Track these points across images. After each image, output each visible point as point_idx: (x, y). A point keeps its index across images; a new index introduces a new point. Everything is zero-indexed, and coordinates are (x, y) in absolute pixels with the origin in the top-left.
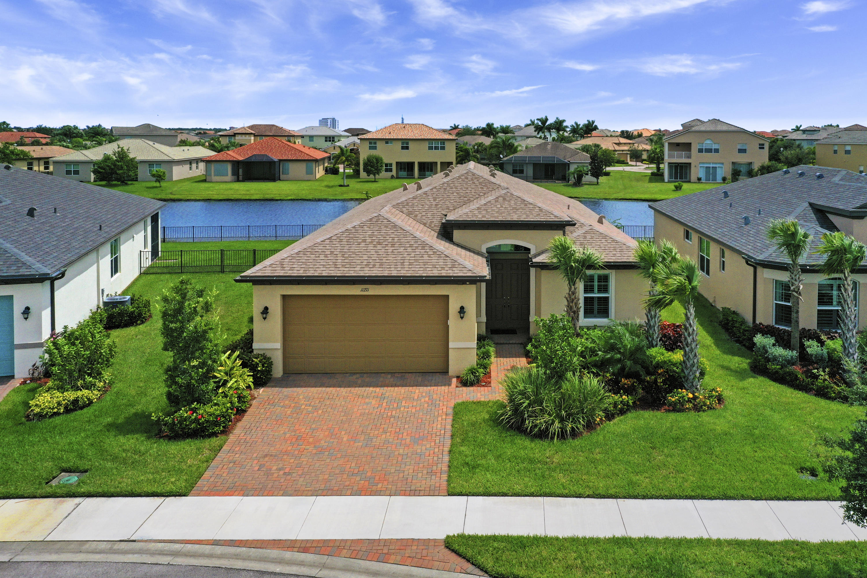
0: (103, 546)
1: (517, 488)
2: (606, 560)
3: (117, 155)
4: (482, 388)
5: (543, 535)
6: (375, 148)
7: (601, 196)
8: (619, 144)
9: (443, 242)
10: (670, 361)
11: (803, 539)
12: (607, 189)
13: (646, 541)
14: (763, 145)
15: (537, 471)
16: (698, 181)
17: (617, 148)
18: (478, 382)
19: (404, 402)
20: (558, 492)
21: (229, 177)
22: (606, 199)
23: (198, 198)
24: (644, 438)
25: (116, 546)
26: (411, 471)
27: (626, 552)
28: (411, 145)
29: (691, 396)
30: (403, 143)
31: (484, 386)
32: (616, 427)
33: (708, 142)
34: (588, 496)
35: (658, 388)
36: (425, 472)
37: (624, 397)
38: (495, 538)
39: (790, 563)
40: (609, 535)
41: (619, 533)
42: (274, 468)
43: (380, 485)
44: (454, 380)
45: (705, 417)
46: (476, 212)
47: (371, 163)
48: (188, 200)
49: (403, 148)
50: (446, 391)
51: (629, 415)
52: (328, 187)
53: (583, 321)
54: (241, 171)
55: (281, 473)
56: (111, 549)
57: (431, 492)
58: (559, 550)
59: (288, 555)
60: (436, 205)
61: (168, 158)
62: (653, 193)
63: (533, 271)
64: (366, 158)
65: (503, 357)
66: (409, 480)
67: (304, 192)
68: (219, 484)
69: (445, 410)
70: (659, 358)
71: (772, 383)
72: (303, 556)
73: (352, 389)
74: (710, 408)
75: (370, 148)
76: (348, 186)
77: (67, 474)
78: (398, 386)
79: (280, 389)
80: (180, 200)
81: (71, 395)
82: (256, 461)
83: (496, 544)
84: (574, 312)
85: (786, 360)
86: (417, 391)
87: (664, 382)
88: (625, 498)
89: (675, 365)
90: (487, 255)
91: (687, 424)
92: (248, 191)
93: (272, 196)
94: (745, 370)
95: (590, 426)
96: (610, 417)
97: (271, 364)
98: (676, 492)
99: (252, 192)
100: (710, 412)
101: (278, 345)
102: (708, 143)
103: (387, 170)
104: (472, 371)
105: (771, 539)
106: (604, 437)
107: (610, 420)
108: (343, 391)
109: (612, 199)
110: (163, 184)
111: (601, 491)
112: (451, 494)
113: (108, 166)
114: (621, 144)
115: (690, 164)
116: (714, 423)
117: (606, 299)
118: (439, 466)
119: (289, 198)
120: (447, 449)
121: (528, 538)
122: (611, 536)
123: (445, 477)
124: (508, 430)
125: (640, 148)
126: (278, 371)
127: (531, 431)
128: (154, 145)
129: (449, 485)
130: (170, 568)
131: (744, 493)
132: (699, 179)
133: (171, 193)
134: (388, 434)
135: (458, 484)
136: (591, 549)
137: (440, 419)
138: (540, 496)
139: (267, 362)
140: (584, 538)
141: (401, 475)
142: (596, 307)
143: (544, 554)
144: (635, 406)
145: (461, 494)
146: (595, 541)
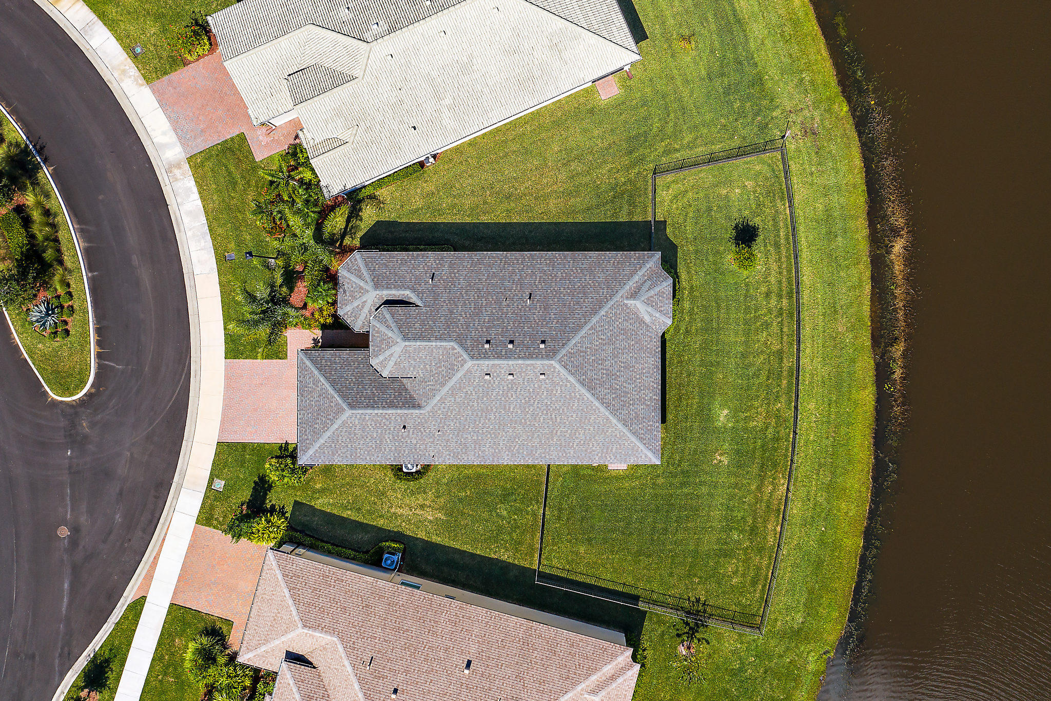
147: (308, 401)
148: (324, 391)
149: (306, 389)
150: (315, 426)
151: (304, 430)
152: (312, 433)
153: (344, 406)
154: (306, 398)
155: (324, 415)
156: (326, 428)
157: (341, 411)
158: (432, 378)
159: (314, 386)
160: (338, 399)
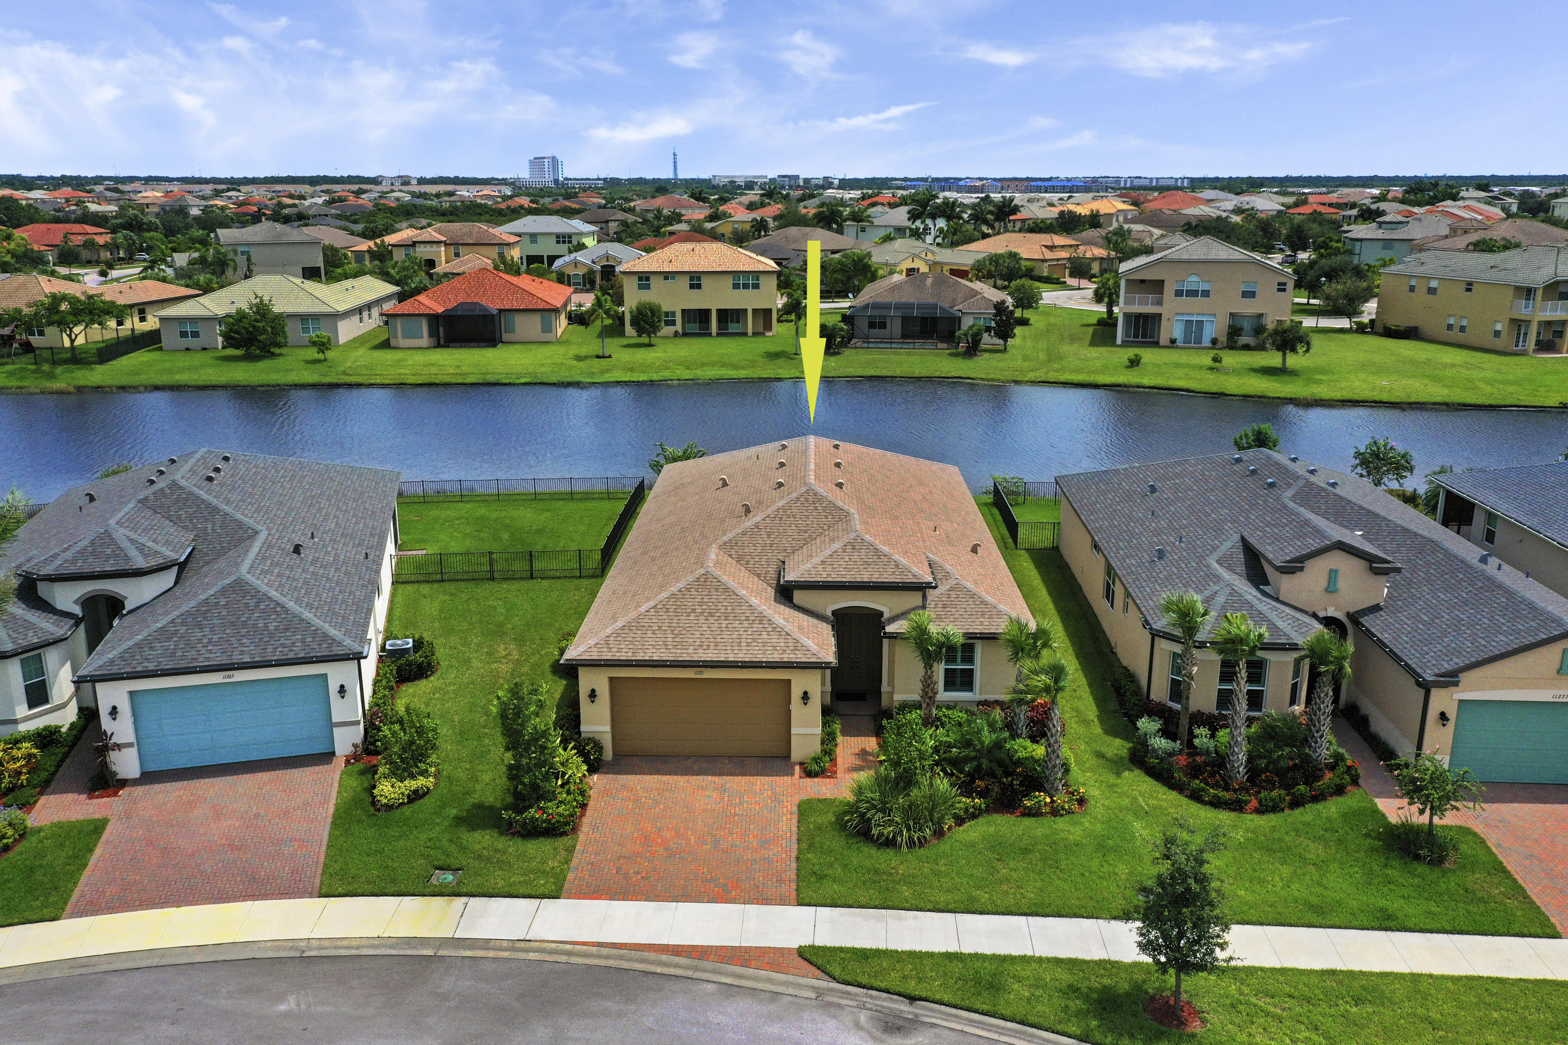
0: (505, 944)
1: (863, 900)
2: (937, 973)
3: (254, 309)
4: (828, 780)
5: (884, 948)
6: (648, 287)
7: (1009, 375)
8: (1051, 248)
9: (782, 607)
10: (1032, 757)
11: (1117, 959)
12: (1019, 363)
13: (976, 956)
14: (1285, 284)
15: (882, 883)
16: (1170, 345)
17: (1049, 255)
18: (823, 772)
19: (746, 797)
20: (901, 905)
21: (425, 341)
22: (1017, 382)
23: (387, 382)
24: (992, 848)
25: (517, 945)
26: (761, 879)
27: (957, 967)
28: (705, 281)
29: (1048, 800)
30: (691, 279)
31: (829, 777)
32: (965, 835)
33: (1193, 278)
34: (929, 910)
35: (1013, 791)
36: (775, 880)
37: (976, 800)
38: (841, 949)
39: (1098, 979)
40: (943, 950)
41: (952, 948)
42: (632, 871)
43: (733, 893)
44: (797, 768)
45: (1061, 823)
46: (820, 568)
47: (644, 316)
48: (371, 384)
49: (692, 287)
50: (789, 782)
51: (981, 820)
52: (579, 358)
53: (943, 696)
54: (441, 329)
55: (639, 877)
56: (513, 947)
57: (783, 902)
58: (898, 962)
59: (664, 958)
60: (771, 545)
61: (329, 310)
62: (1093, 372)
63: (886, 642)
64: (634, 309)
65: (851, 736)
66: (761, 889)
67: (543, 369)
68: (584, 887)
69: (789, 808)
70: (1022, 754)
71: (1147, 779)
72: (677, 959)
73: (690, 778)
74: (1070, 812)
75: (640, 287)
76: (610, 357)
77: (441, 872)
78: (738, 775)
79: (615, 776)
80: (359, 385)
81: (413, 784)
82: (612, 864)
83: (842, 955)
84: (930, 698)
85: (1166, 753)
86: (758, 782)
87: (1021, 784)
88: (963, 912)
89: (1036, 761)
90: (832, 618)
91: (1039, 832)
92: (458, 367)
93: (497, 377)
94: (1122, 758)
95: (939, 834)
96: (960, 821)
97: (601, 748)
98: (1013, 908)
99: (465, 369)
100: (1067, 818)
101: (608, 728)
102: (1193, 281)
103: (668, 323)
104: (816, 760)
105: (1087, 957)
106: (951, 847)
107: (960, 825)
108: (681, 780)
109: (1027, 382)
110: (330, 354)
111: (941, 906)
112: (800, 904)
113: (245, 328)
114: (1056, 247)
115: (1160, 315)
116: (1069, 831)
117: (971, 671)
118: (788, 873)
119: (523, 380)
120: (794, 855)
121: (871, 950)
122: (945, 951)
123: (794, 886)
124: (854, 836)
125: (1088, 255)
126: (608, 754)
127: (878, 839)
128: (303, 286)
129: (798, 895)
130: (570, 966)
131: (1077, 911)
132: (1173, 341)
133: (344, 373)
134: (735, 836)
135: (807, 894)
136: (925, 962)
137: (785, 818)
138: (884, 908)
139: (598, 747)
140: (921, 952)
141: (752, 882)
142: (958, 680)
143: (885, 965)
144: (988, 810)
145: (809, 905)
146: (930, 955)
147: (210, 648)
148: (190, 620)
149: (179, 654)
150: (271, 628)
152: (289, 634)
154: (203, 652)
155: (247, 615)
156: (278, 610)
159: (175, 640)
160: (212, 592)
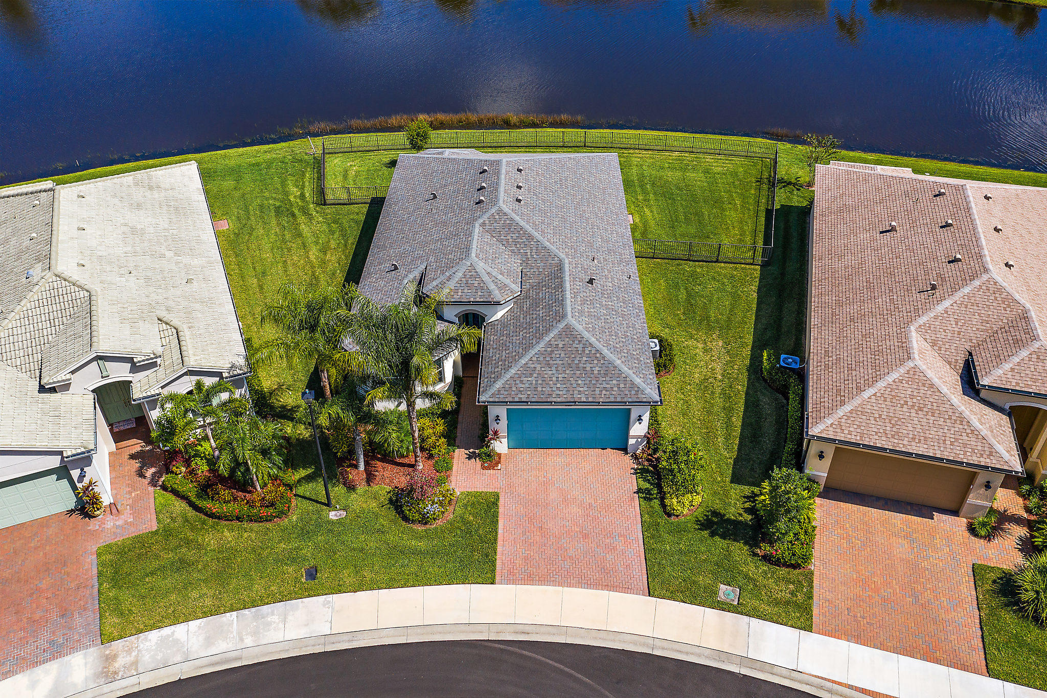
0: (784, 672)
19: (930, 551)
25: (793, 674)
26: (956, 642)
36: (966, 645)
42: (858, 615)
43: (938, 654)
46: (1010, 375)
55: (865, 622)
56: (790, 676)
57: (977, 671)
60: (959, 333)
66: (957, 653)
68: (827, 624)
79: (828, 510)
82: (843, 604)
90: (1009, 412)
101: (825, 474)
118: (976, 640)
120: (977, 621)
123: (982, 655)
134: (928, 591)
141: (950, 645)
147: (559, 385)
148: (541, 359)
149: (539, 389)
150: (596, 372)
151: (604, 392)
152: (608, 379)
153: (561, 326)
154: (554, 389)
155: (578, 359)
156: (598, 355)
157: (569, 332)
158: (522, 251)
159: (535, 375)
160: (552, 335)
